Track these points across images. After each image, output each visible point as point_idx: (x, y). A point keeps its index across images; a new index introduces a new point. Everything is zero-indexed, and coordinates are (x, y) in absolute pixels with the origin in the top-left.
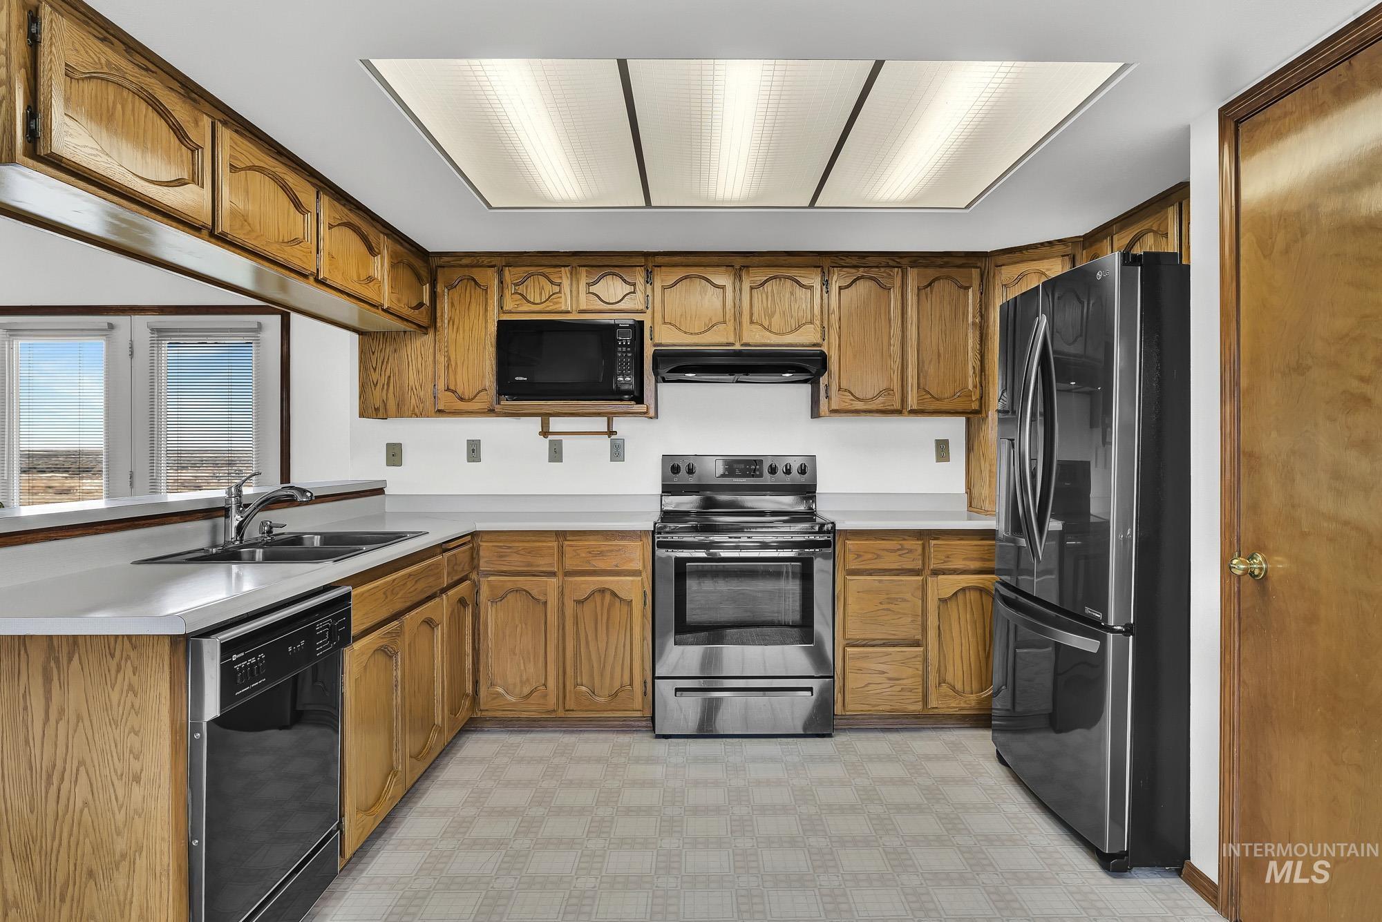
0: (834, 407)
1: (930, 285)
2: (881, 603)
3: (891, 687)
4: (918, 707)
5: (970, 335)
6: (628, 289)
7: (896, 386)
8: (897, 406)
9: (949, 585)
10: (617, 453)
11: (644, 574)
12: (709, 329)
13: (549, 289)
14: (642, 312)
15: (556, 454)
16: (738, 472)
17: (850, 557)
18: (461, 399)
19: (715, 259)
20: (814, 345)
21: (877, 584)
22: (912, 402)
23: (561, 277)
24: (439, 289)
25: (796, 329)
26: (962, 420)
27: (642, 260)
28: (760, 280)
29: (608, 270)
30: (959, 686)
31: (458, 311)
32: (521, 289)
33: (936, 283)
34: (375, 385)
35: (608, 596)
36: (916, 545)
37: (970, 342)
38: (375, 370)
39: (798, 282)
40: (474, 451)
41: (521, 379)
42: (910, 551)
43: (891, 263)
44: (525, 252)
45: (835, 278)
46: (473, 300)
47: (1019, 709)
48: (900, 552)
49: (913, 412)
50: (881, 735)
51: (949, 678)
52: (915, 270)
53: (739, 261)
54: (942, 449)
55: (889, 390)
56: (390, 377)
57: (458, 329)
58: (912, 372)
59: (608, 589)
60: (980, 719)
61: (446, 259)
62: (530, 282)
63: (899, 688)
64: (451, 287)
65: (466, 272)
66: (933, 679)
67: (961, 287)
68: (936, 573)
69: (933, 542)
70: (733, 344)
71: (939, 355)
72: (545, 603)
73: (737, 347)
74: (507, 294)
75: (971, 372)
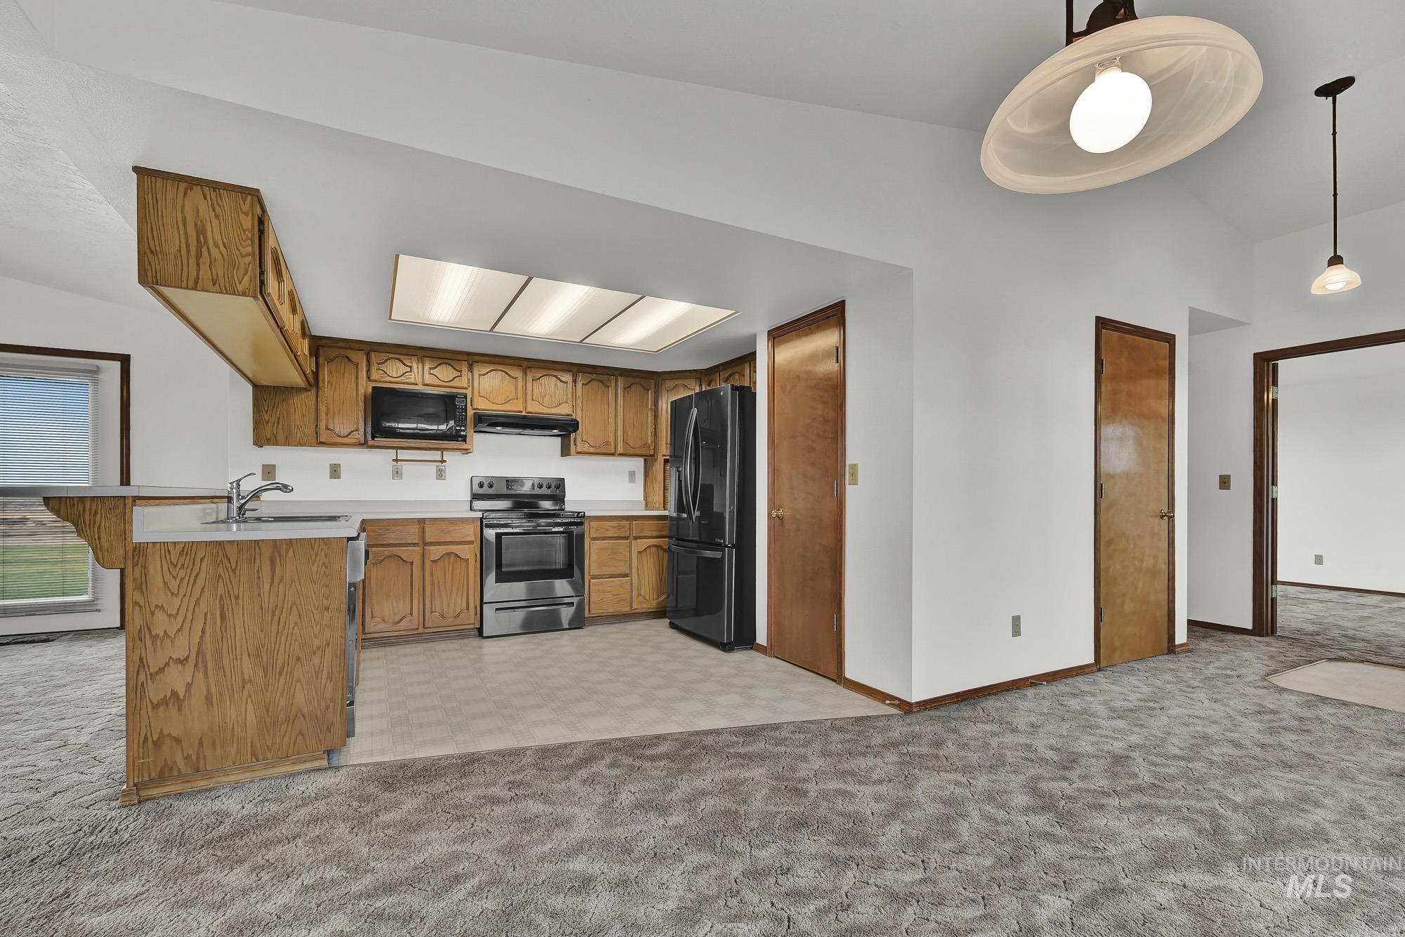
0: (579, 450)
1: (630, 386)
2: (608, 555)
3: (615, 600)
4: (628, 609)
5: (650, 415)
6: (456, 374)
7: (612, 440)
8: (613, 451)
9: (643, 544)
10: (440, 475)
11: (475, 543)
12: (507, 402)
13: (403, 369)
14: (466, 388)
15: (397, 474)
17: (593, 531)
18: (339, 436)
19: (511, 361)
20: (568, 415)
21: (607, 545)
22: (620, 450)
23: (412, 362)
24: (321, 361)
25: (558, 406)
26: (641, 460)
27: (466, 358)
28: (537, 376)
29: (444, 361)
30: (647, 597)
31: (335, 377)
32: (382, 367)
33: (632, 386)
34: (267, 423)
35: (453, 557)
36: (625, 523)
37: (650, 418)
38: (267, 412)
39: (559, 379)
40: (335, 471)
41: (390, 424)
42: (624, 527)
43: (610, 373)
44: (386, 343)
45: (580, 378)
46: (346, 371)
47: (680, 605)
48: (618, 528)
49: (620, 455)
50: (608, 625)
51: (643, 593)
52: (622, 378)
53: (525, 364)
54: (632, 475)
55: (607, 443)
56: (279, 418)
57: (335, 388)
58: (620, 433)
59: (452, 553)
60: (659, 614)
61: (325, 341)
62: (389, 363)
63: (618, 599)
64: (330, 361)
65: (342, 352)
66: (635, 593)
67: (645, 389)
68: (636, 538)
69: (634, 522)
70: (522, 412)
71: (634, 425)
72: (412, 563)
73: (524, 414)
74: (373, 370)
75: (650, 434)
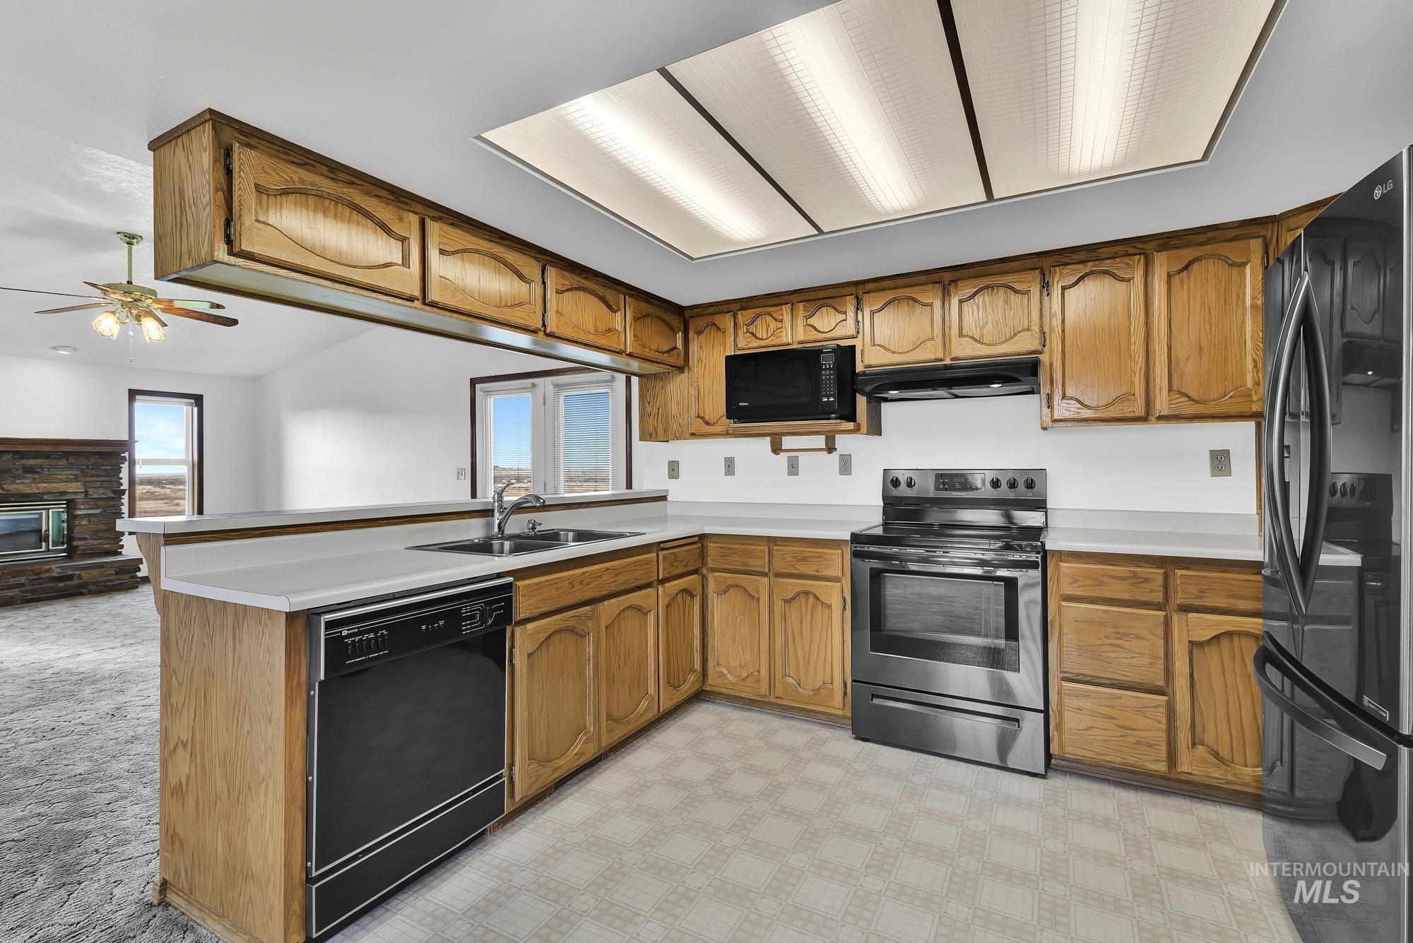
0: (1056, 416)
1: (1186, 267)
2: (1106, 637)
3: (1122, 736)
4: (1162, 767)
5: (1248, 321)
6: (842, 317)
7: (1139, 390)
8: (1140, 412)
9: (1205, 626)
10: (845, 466)
11: (844, 581)
12: (917, 347)
13: (773, 324)
14: (853, 337)
15: (793, 468)
16: (958, 486)
17: (1065, 581)
18: (708, 424)
19: (923, 278)
20: (1032, 353)
21: (1101, 614)
22: (1162, 404)
23: (782, 314)
24: (690, 336)
25: (1011, 338)
26: (1250, 426)
27: (853, 290)
28: (969, 293)
29: (821, 302)
30: (1225, 753)
31: (705, 352)
32: (752, 329)
33: (1196, 266)
34: (650, 416)
35: (811, 598)
36: (1157, 574)
37: (1249, 329)
38: (649, 403)
39: (1012, 288)
40: (730, 466)
41: (744, 404)
42: (1147, 581)
43: (1131, 251)
44: (755, 296)
45: (1056, 279)
46: (716, 342)
48: (1132, 581)
49: (1161, 418)
50: (1109, 789)
51: (1209, 738)
52: (1164, 254)
53: (947, 276)
54: (1220, 461)
55: (1128, 396)
56: (659, 408)
57: (705, 366)
58: (1160, 372)
59: (811, 592)
60: (1255, 801)
61: (696, 310)
62: (758, 321)
63: (1134, 740)
64: (699, 333)
65: (709, 319)
66: (1183, 736)
67: (1233, 265)
68: (1185, 609)
69: (1179, 572)
70: (941, 360)
71: (1201, 349)
72: (758, 599)
73: (948, 362)
74: (740, 333)
75: (1250, 366)
